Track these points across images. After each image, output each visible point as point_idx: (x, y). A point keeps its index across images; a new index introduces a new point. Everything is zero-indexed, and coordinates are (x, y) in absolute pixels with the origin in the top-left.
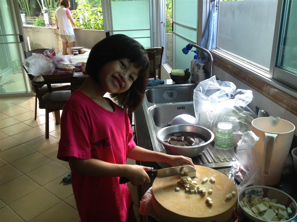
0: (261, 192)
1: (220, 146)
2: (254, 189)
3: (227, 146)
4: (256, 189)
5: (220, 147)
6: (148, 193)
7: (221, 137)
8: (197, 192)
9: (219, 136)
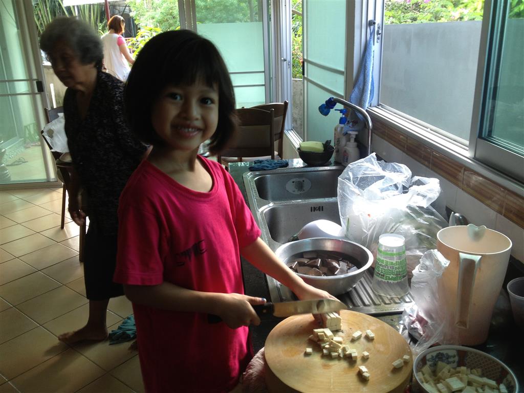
0: (454, 356)
1: (383, 276)
2: (441, 352)
3: (395, 276)
4: (445, 352)
5: (383, 279)
6: (257, 359)
7: (385, 259)
8: (342, 356)
9: (382, 259)
